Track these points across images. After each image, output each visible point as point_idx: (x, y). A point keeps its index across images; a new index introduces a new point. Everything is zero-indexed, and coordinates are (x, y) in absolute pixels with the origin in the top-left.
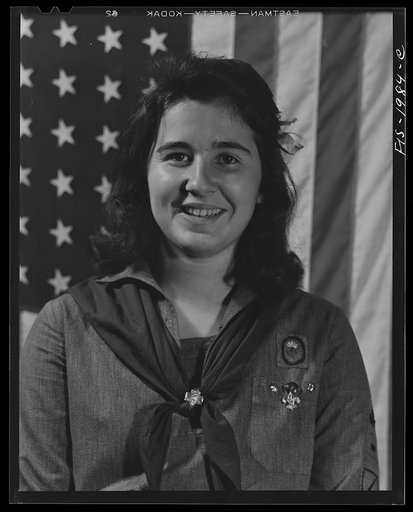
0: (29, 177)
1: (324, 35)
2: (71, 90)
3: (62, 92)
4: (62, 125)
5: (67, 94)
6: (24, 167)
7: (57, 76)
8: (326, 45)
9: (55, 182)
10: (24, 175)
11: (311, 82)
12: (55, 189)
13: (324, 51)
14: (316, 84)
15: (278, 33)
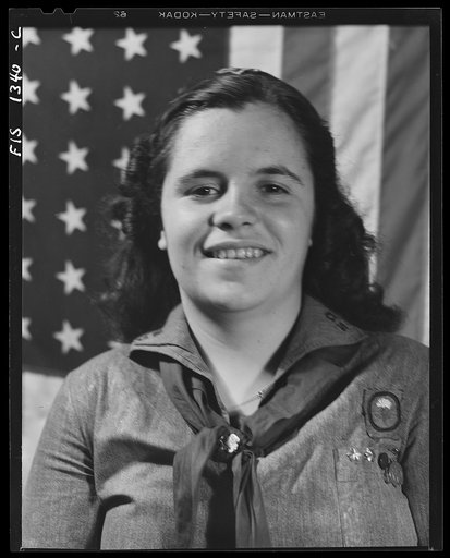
0: (34, 211)
1: (391, 35)
2: (85, 106)
4: (73, 147)
5: (81, 110)
6: (28, 198)
9: (63, 217)
10: (27, 208)
11: (375, 91)
12: (63, 225)
13: (392, 54)
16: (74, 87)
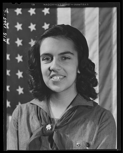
0: (10, 73)
1: (99, 21)
2: (21, 44)
3: (18, 45)
4: (19, 55)
5: (20, 46)
6: (8, 70)
7: (16, 40)
8: (100, 24)
9: (17, 74)
11: (96, 36)
12: (17, 76)
13: (100, 26)
14: (98, 37)
15: (85, 21)
16: (18, 39)
